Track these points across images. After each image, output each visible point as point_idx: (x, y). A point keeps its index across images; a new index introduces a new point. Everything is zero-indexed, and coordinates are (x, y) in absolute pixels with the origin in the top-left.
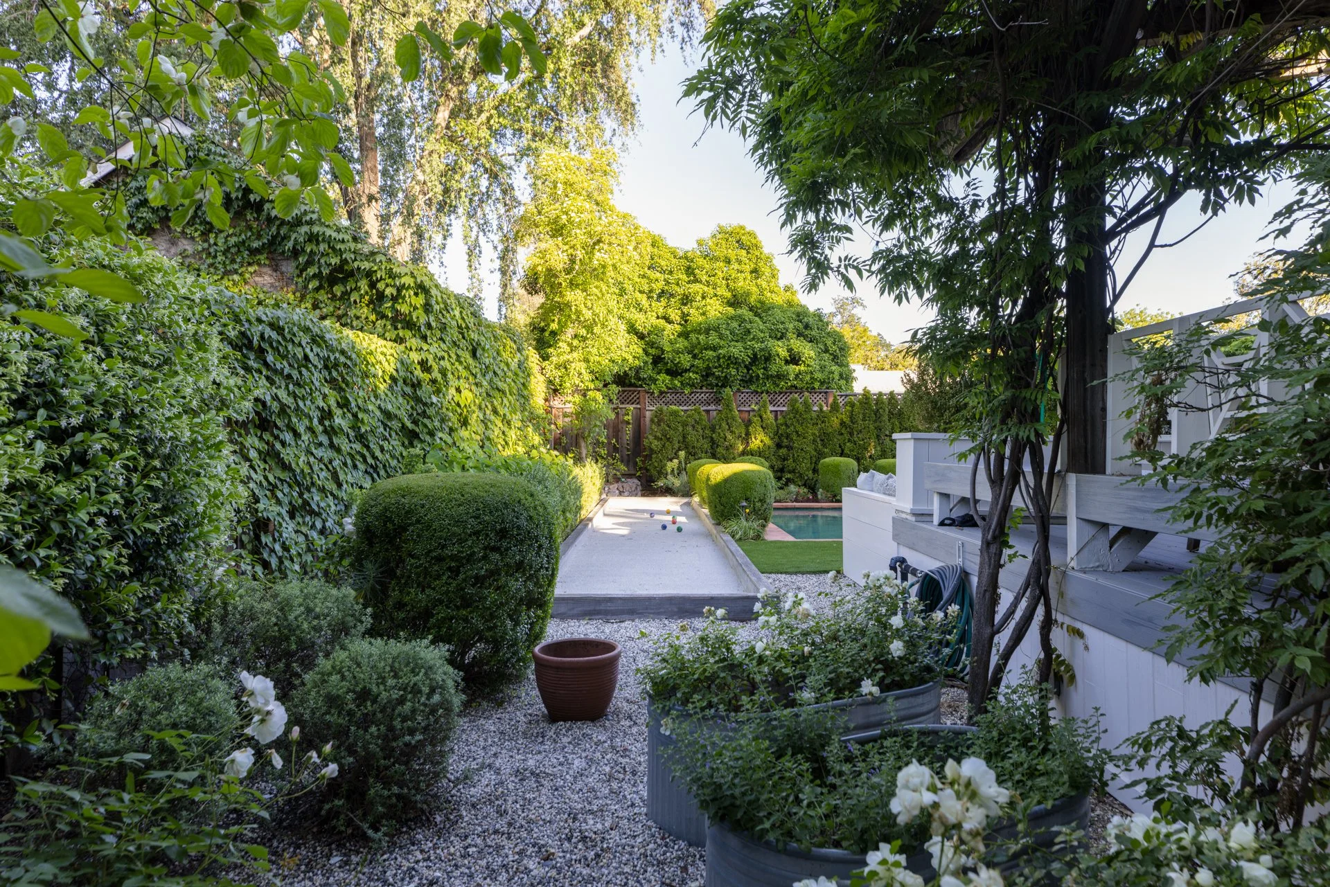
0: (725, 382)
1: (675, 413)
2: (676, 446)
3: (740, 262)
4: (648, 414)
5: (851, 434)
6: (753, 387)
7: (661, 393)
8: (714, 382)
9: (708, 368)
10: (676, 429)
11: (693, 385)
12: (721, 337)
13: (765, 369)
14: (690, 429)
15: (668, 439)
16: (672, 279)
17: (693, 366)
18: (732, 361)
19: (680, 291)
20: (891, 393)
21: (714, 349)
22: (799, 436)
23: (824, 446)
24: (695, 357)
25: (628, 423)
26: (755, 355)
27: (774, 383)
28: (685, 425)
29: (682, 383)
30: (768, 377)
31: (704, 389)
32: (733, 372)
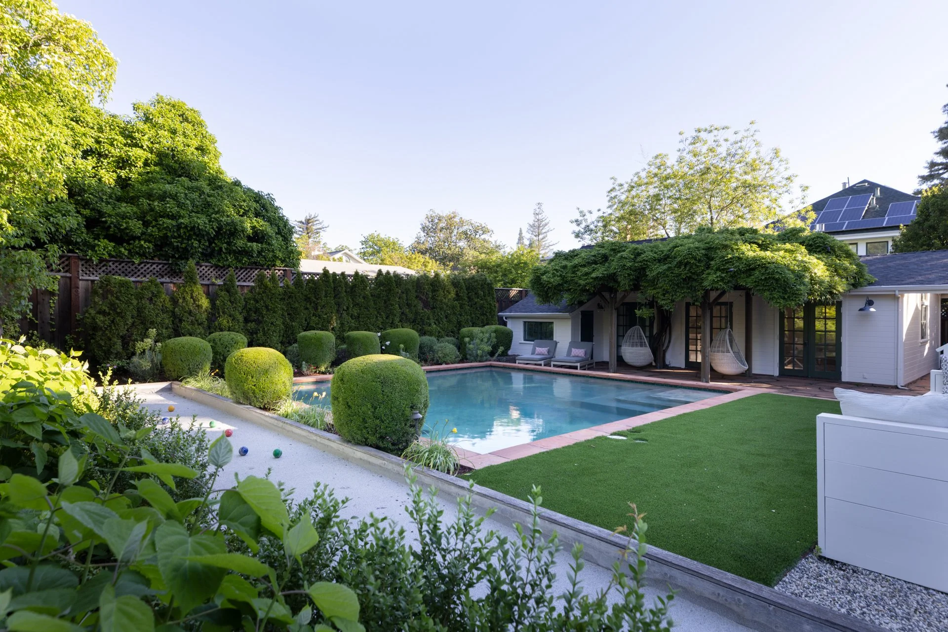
0: (185, 254)
1: (122, 284)
2: (130, 321)
3: (185, 135)
4: (81, 284)
5: (316, 309)
6: (214, 261)
7: (101, 260)
8: (170, 252)
9: (166, 236)
10: (128, 303)
11: (143, 255)
12: (180, 205)
13: (229, 243)
14: (146, 302)
15: (119, 314)
16: (103, 137)
17: (143, 233)
18: (195, 232)
19: (116, 152)
20: (343, 274)
21: (173, 217)
22: (268, 310)
23: (292, 320)
24: (146, 224)
25: (52, 294)
26: (220, 228)
27: (237, 258)
28: (140, 297)
29: (129, 251)
30: (229, 252)
31: (156, 260)
32: (196, 243)
